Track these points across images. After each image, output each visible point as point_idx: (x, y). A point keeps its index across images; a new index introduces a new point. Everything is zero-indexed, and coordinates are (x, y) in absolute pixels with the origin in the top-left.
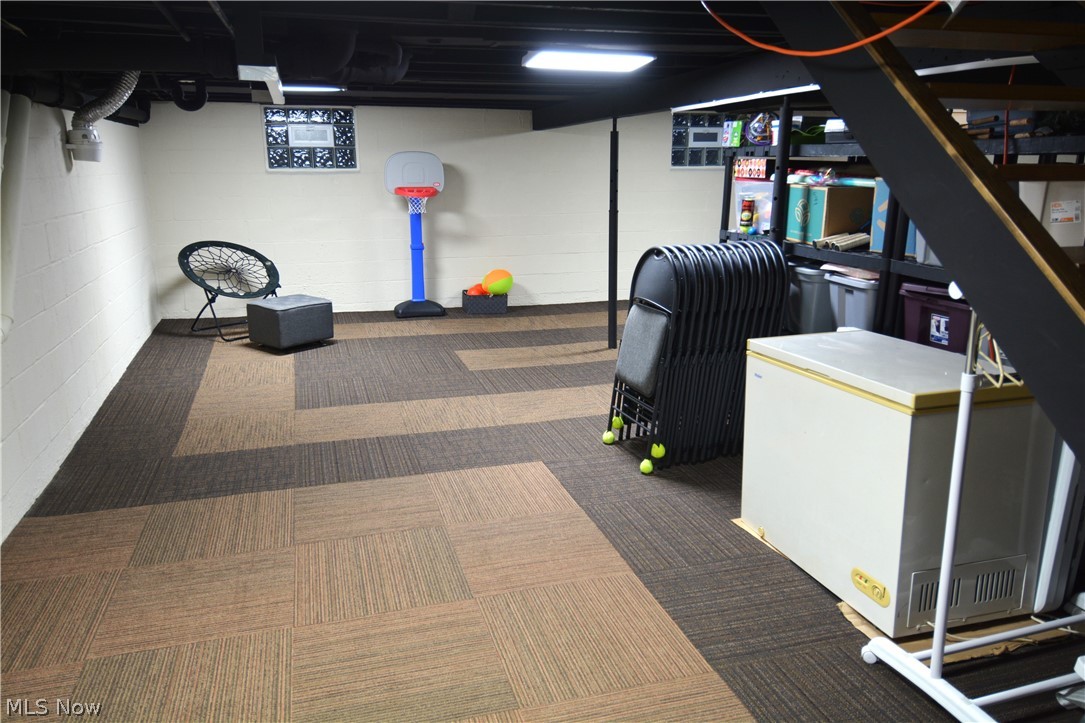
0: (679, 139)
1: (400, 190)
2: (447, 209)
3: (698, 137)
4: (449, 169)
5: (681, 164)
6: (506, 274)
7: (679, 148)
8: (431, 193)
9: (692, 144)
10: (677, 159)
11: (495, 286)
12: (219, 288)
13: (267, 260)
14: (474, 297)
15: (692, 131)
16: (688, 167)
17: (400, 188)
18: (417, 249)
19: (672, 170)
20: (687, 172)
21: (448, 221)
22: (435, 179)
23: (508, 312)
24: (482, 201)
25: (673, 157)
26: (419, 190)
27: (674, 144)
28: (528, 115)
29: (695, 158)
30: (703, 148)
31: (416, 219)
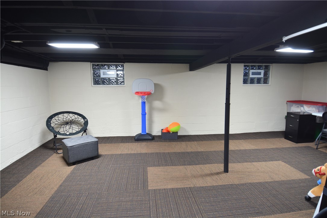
0: (246, 74)
1: (137, 93)
2: (156, 100)
3: (253, 74)
4: (156, 85)
5: (247, 83)
6: (178, 124)
7: (246, 77)
8: (149, 94)
9: (251, 76)
10: (245, 82)
11: (172, 129)
12: (58, 131)
13: (86, 119)
14: (165, 133)
15: (251, 71)
16: (249, 85)
17: (137, 92)
18: (144, 115)
19: (243, 86)
20: (249, 86)
21: (157, 104)
22: (150, 88)
23: (178, 138)
24: (170, 96)
25: (243, 81)
26: (145, 93)
27: (244, 76)
28: (187, 66)
29: (252, 81)
30: (255, 78)
31: (144, 104)
